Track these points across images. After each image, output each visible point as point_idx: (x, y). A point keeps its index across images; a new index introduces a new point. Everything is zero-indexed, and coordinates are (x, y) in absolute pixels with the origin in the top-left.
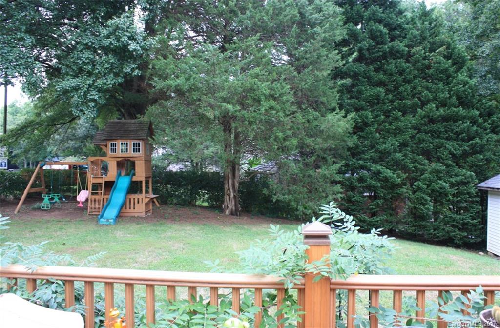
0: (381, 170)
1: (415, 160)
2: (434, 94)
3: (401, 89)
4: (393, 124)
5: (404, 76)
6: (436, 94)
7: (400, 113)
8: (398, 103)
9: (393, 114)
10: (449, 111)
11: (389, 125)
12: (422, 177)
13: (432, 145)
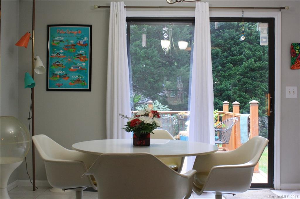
0: (218, 102)
1: (241, 96)
2: (254, 53)
3: (233, 49)
4: (227, 72)
5: (235, 40)
6: (255, 53)
7: (232, 65)
8: (231, 58)
9: (227, 66)
10: (263, 64)
11: (225, 73)
12: (245, 106)
13: (252, 86)
